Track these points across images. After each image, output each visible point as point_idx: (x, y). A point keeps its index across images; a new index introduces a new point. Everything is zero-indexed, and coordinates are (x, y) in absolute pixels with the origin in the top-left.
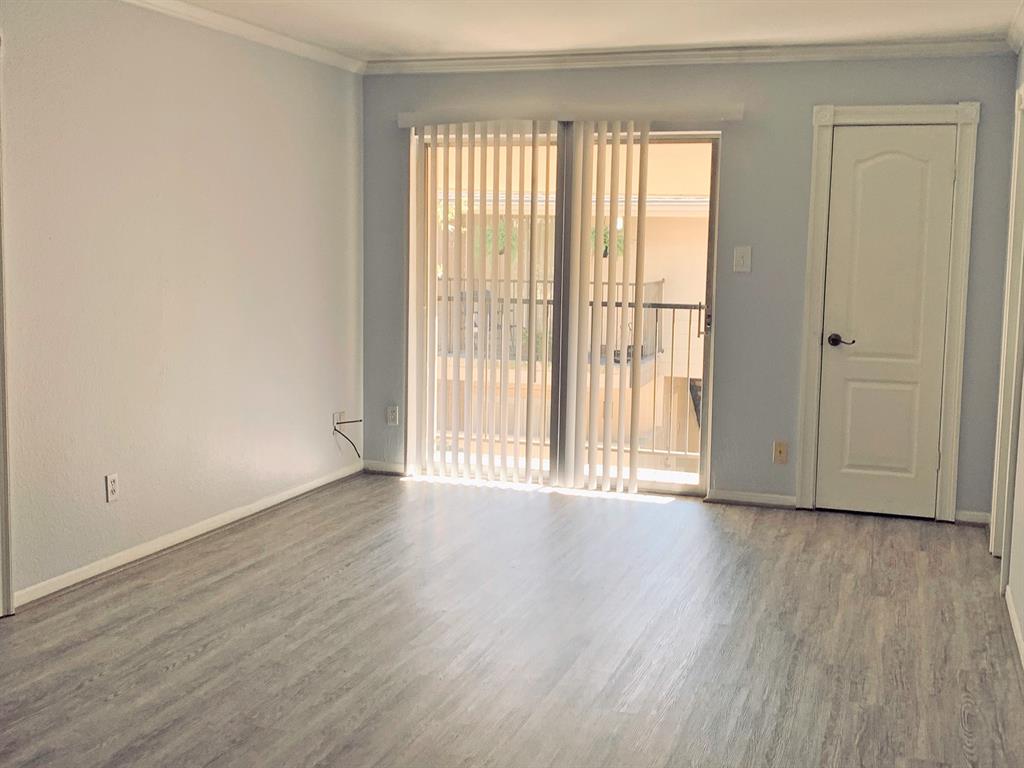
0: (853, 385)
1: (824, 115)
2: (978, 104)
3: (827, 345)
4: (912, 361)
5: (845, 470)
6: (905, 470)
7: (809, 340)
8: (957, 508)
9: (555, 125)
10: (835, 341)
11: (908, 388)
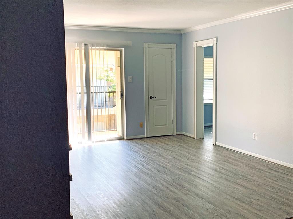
0: (155, 107)
1: (146, 45)
2: (175, 44)
3: (149, 99)
4: (166, 100)
5: (154, 127)
6: (166, 125)
7: (146, 98)
8: (177, 131)
9: (83, 45)
10: (151, 97)
11: (165, 106)
